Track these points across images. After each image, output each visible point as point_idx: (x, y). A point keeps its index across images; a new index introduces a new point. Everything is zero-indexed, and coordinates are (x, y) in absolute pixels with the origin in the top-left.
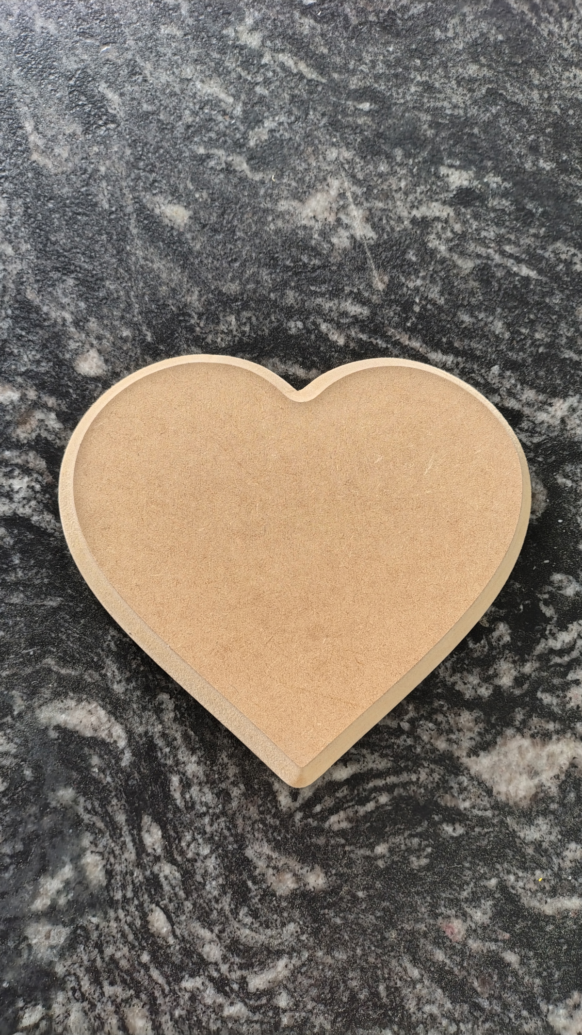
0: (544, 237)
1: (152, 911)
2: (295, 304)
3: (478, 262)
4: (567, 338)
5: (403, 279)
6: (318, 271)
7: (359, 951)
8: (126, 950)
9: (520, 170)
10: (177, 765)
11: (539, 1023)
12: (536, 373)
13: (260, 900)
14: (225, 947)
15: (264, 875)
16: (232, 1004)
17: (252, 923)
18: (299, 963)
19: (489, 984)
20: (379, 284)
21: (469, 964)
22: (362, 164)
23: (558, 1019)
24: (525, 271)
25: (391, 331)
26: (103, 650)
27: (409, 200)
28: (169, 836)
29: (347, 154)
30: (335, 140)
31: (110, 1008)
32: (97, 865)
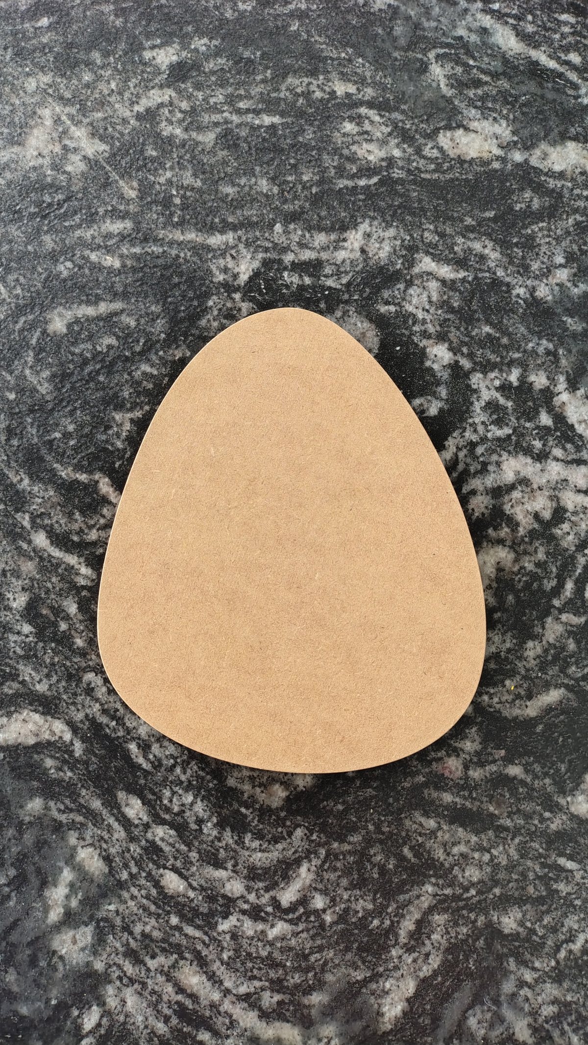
0: (273, 78)
1: (162, 876)
2: (56, 247)
3: (218, 130)
4: (334, 167)
5: (153, 179)
6: (66, 205)
7: (371, 827)
8: (153, 922)
9: (223, 22)
10: (128, 733)
11: (564, 817)
12: (318, 215)
13: (259, 821)
14: (245, 878)
15: (253, 797)
16: (272, 926)
17: (261, 845)
18: (319, 862)
19: (504, 803)
20: (131, 192)
21: (477, 794)
22: (65, 82)
23: (579, 807)
24: (268, 120)
25: (161, 234)
26: (11, 659)
27: (125, 99)
28: (150, 801)
29: (46, 79)
30: (28, 69)
31: (161, 979)
32: (92, 857)
